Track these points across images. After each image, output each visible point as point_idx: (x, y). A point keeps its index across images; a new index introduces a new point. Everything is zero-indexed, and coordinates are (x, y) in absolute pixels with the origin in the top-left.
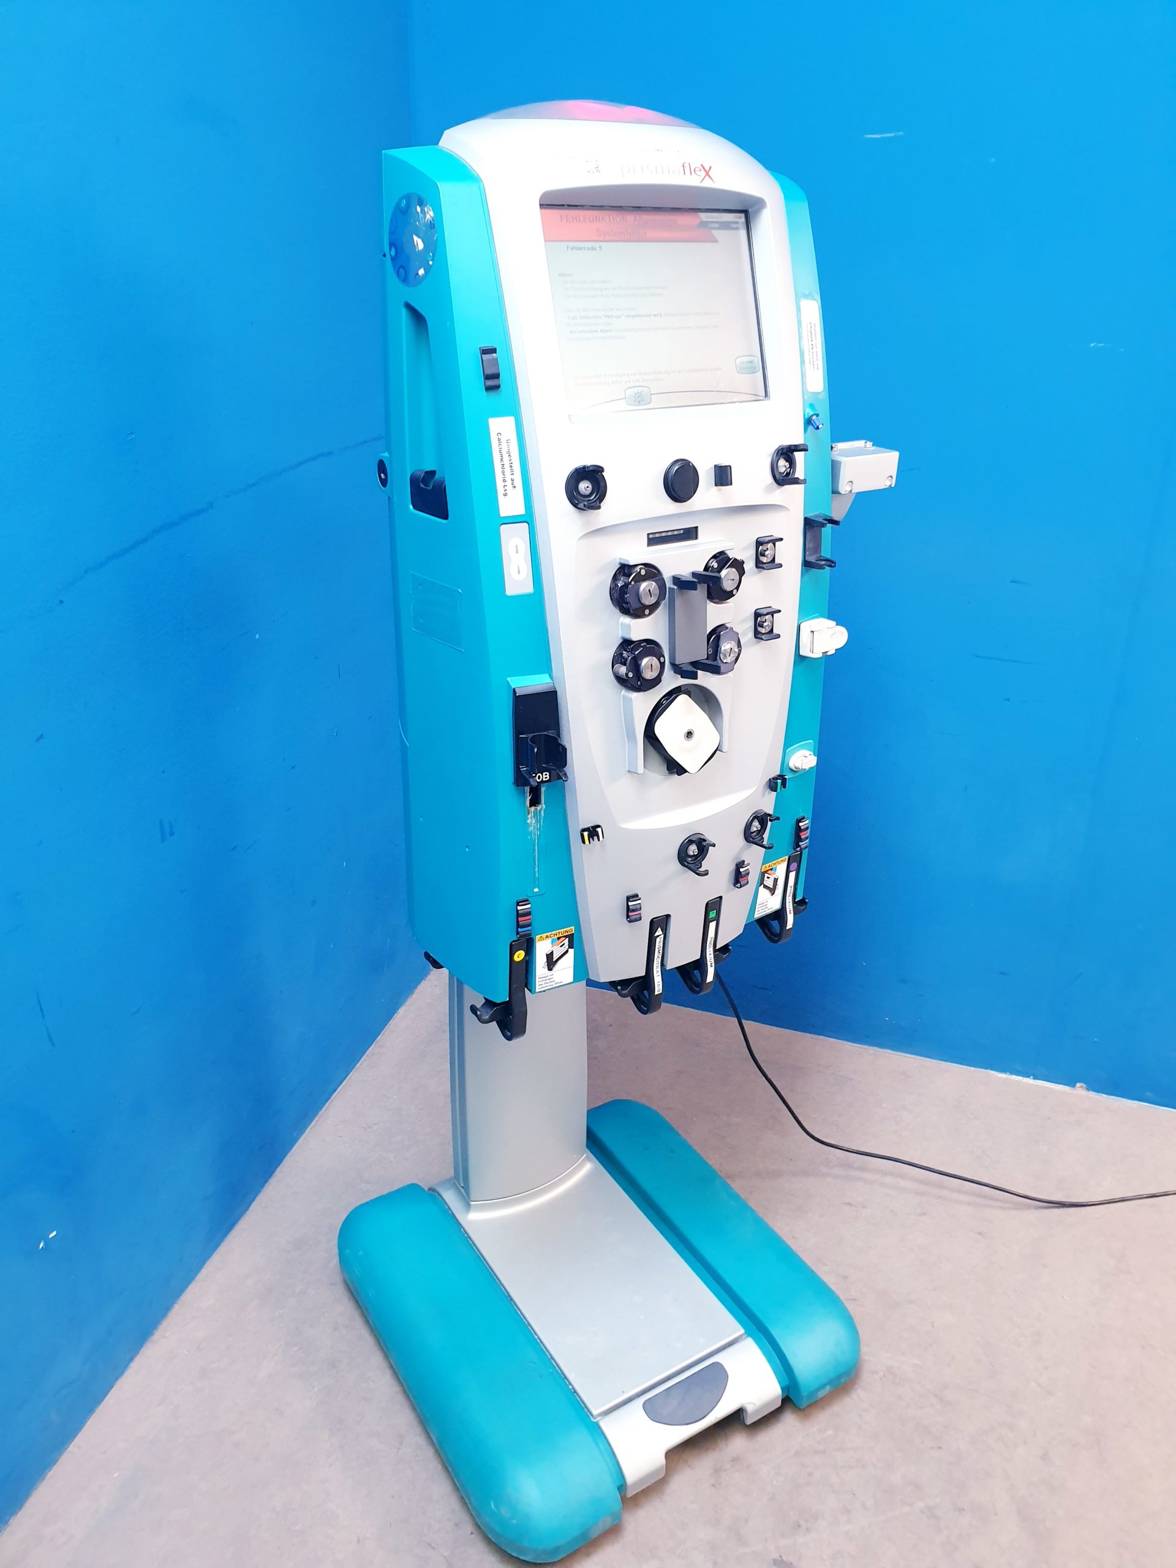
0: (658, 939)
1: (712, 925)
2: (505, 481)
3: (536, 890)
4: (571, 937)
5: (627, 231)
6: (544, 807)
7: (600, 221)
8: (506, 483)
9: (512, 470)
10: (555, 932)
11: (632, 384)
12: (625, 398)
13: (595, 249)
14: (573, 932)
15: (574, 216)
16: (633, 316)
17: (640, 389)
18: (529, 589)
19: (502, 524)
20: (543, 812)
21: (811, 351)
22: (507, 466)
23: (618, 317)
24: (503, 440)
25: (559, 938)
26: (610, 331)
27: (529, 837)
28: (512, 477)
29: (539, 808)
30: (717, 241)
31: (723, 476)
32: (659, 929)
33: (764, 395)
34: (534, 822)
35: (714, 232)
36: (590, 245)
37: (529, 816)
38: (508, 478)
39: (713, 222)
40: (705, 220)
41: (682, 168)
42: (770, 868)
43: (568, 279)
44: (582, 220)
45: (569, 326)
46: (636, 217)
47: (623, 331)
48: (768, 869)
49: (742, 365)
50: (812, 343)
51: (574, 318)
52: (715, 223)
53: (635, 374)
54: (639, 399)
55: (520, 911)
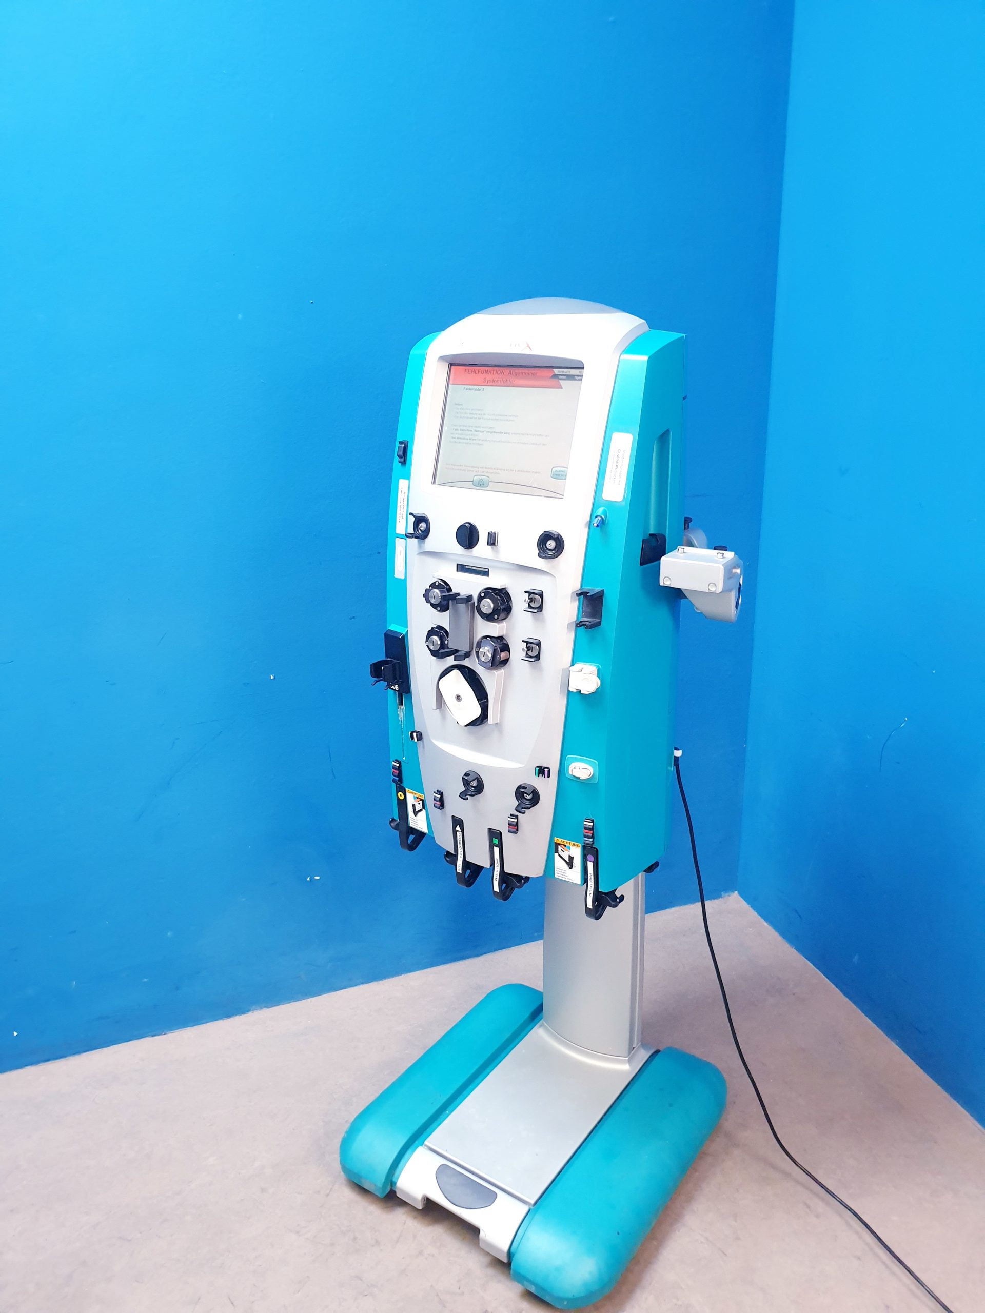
0: (458, 833)
1: (496, 850)
2: (400, 513)
3: (404, 758)
4: (422, 802)
5: (502, 381)
6: (404, 708)
7: (487, 374)
8: (400, 515)
9: (403, 509)
10: (415, 793)
11: (479, 474)
12: (473, 481)
13: (480, 390)
14: (423, 799)
15: (473, 371)
16: (491, 433)
17: (483, 477)
18: (403, 577)
19: (396, 537)
20: (404, 711)
21: (614, 470)
22: (402, 506)
23: (482, 432)
24: (403, 492)
25: (417, 798)
26: (475, 439)
27: (399, 723)
28: (403, 513)
29: (402, 706)
30: (562, 388)
31: (492, 540)
32: (458, 826)
34: (401, 714)
36: (477, 388)
37: (399, 710)
40: (557, 373)
42: (561, 843)
43: (459, 407)
44: (477, 372)
45: (452, 434)
46: (510, 371)
47: (483, 440)
48: (560, 843)
49: (556, 473)
50: (617, 464)
51: (456, 430)
52: (564, 375)
53: (483, 468)
54: (481, 483)
55: (394, 765)
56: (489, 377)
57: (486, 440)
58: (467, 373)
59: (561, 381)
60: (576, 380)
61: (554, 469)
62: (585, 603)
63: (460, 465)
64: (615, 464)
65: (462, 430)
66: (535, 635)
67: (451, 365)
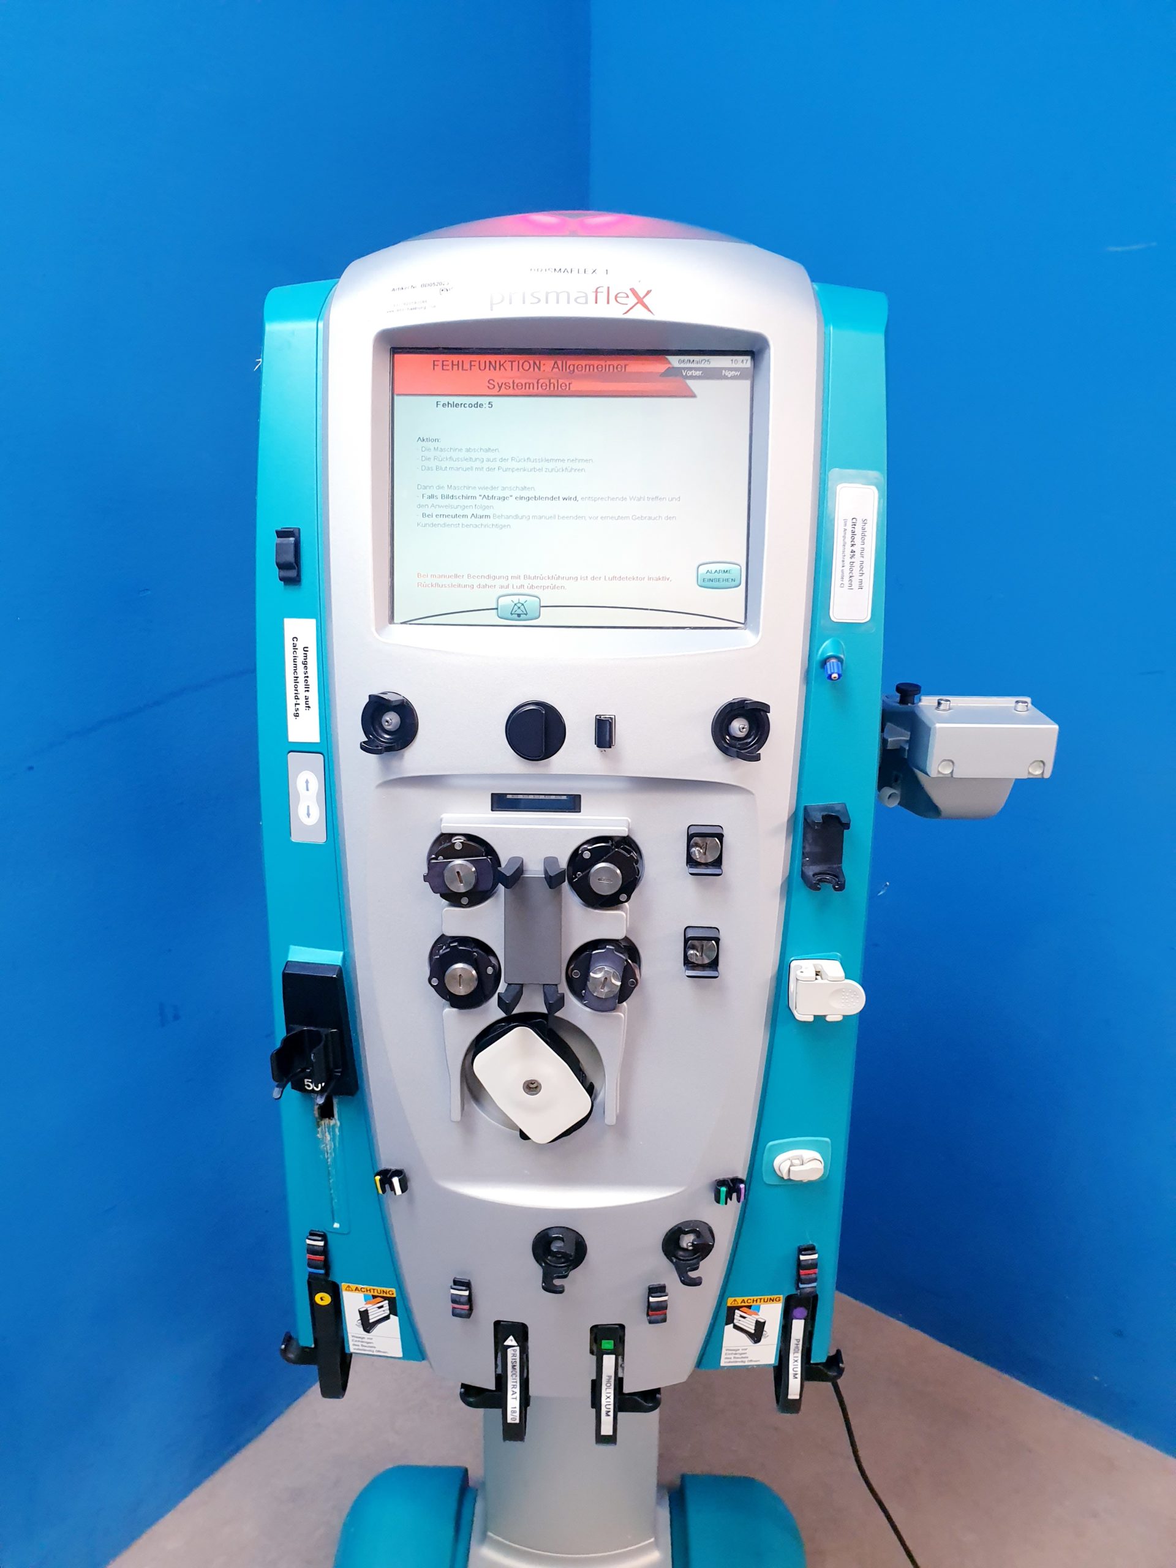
0: (510, 1351)
1: (609, 1359)
2: (297, 698)
3: (336, 1225)
4: (392, 1302)
5: (538, 383)
6: (338, 1124)
7: (495, 369)
8: (298, 701)
9: (307, 687)
10: (369, 1287)
11: (510, 591)
12: (497, 609)
13: (481, 405)
14: (394, 1296)
15: (455, 363)
16: (529, 499)
17: (522, 599)
18: (321, 838)
19: (289, 752)
20: (337, 1130)
21: (848, 560)
22: (301, 680)
23: (504, 499)
24: (300, 647)
25: (374, 1297)
26: (487, 516)
27: (321, 1156)
28: (307, 694)
29: (332, 1122)
30: (693, 396)
31: (604, 735)
32: (511, 1337)
33: (743, 622)
34: (328, 1138)
35: (692, 384)
36: (473, 400)
37: (320, 1129)
38: (302, 694)
39: (691, 369)
40: (674, 366)
41: (594, 294)
42: (743, 1304)
43: (431, 445)
44: (467, 366)
45: (420, 506)
46: (556, 363)
47: (508, 517)
48: (740, 1305)
49: (709, 576)
50: (853, 548)
51: (431, 497)
52: (696, 369)
53: (519, 577)
54: (519, 612)
55: (309, 1244)
56: (499, 376)
57: (517, 517)
58: (438, 368)
59: (690, 382)
60: (726, 378)
61: (703, 569)
62: (809, 836)
63: (456, 576)
64: (849, 549)
65: (448, 497)
66: (702, 919)
67: (395, 350)
